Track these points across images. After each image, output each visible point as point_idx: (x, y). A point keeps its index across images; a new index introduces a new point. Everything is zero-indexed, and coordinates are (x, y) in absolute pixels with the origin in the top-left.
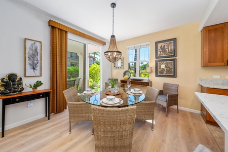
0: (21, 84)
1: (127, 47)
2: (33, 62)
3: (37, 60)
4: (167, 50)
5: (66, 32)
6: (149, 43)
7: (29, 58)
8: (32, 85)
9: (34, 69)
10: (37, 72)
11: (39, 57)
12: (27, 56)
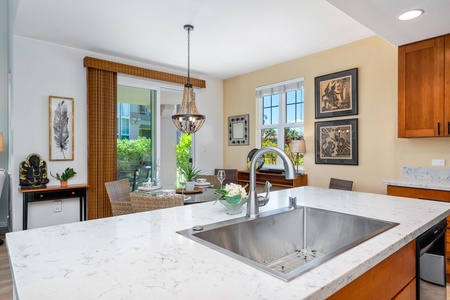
0: (44, 172)
1: (257, 89)
2: (61, 135)
3: (67, 132)
4: (339, 97)
5: (115, 74)
6: (302, 79)
7: (56, 129)
8: (61, 175)
9: (62, 147)
10: (67, 153)
11: (69, 126)
12: (53, 125)
